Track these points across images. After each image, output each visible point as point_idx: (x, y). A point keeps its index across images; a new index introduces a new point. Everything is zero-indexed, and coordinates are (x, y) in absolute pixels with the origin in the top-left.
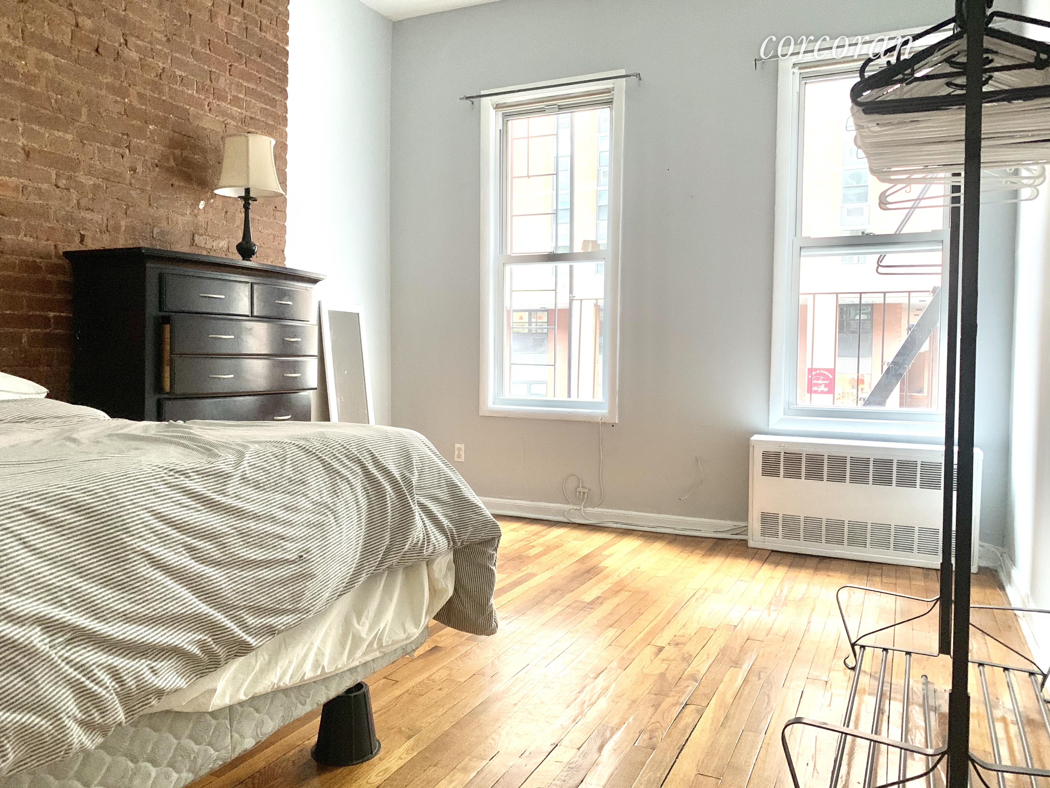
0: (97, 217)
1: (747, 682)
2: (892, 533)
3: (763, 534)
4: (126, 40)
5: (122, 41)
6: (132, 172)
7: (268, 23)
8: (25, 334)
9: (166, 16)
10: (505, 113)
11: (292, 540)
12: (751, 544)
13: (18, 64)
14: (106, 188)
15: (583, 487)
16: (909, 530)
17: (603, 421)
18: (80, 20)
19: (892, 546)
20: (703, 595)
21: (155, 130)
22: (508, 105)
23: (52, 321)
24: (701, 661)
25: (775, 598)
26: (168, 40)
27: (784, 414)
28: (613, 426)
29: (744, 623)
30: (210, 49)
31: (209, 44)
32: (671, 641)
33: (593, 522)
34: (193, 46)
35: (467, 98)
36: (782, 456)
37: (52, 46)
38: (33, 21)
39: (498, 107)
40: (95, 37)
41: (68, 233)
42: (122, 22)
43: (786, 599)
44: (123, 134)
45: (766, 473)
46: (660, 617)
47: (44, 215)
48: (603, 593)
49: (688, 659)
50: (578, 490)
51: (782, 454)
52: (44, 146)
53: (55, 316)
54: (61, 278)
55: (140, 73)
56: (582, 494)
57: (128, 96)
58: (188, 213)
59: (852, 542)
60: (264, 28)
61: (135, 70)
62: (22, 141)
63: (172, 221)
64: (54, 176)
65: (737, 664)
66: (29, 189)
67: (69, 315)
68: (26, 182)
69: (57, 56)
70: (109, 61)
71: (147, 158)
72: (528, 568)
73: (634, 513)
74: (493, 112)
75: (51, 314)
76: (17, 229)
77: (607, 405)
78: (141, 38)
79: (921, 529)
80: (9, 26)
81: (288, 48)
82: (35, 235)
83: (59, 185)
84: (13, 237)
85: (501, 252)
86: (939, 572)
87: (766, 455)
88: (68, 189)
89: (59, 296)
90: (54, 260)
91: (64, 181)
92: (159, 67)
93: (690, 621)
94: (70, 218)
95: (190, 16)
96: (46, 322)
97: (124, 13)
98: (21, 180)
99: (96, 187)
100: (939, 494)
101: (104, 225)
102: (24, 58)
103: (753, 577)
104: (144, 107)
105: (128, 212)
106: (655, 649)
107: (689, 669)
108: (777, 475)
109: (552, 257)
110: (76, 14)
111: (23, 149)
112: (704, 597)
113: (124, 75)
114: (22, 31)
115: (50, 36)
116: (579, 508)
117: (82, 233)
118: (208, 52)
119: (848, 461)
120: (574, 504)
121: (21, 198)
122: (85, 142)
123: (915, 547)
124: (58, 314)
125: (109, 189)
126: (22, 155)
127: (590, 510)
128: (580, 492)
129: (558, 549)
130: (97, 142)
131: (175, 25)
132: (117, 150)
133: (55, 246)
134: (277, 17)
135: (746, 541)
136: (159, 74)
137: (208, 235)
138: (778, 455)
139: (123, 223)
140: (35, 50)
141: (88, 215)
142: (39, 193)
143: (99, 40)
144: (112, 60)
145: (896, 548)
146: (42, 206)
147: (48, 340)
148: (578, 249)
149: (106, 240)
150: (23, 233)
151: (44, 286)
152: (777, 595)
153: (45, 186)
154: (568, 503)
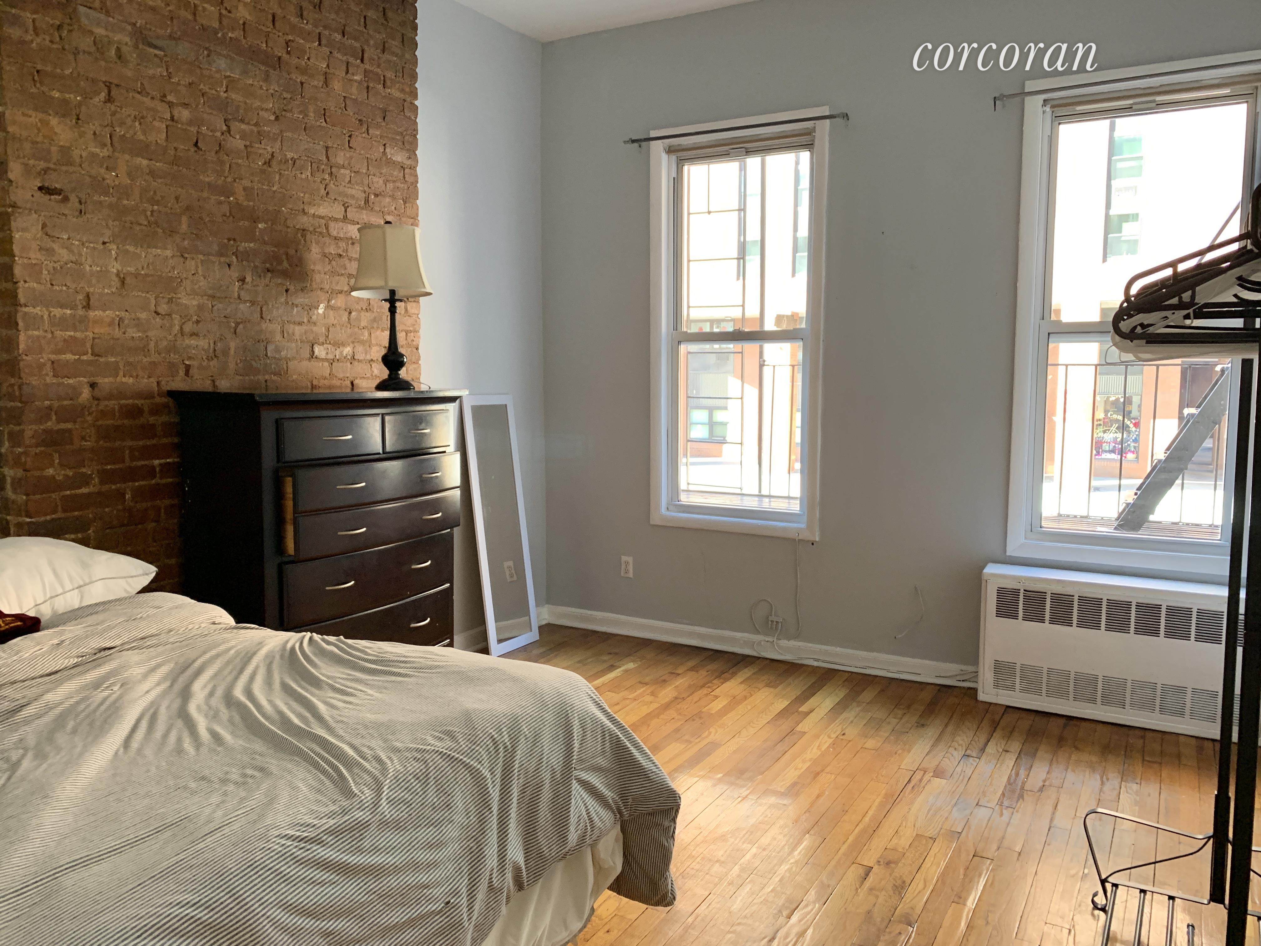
0: (203, 343)
1: (972, 927)
2: (1159, 693)
3: (996, 686)
4: (228, 127)
5: (225, 128)
6: (241, 283)
7: (393, 77)
8: (129, 490)
9: (274, 90)
10: (680, 157)
11: (438, 884)
12: (982, 697)
13: (107, 176)
14: (213, 306)
15: (776, 615)
16: (1181, 690)
17: (800, 537)
18: (176, 113)
19: (1157, 709)
20: (921, 780)
21: (265, 228)
22: (684, 147)
23: (157, 469)
24: (916, 892)
25: (1008, 786)
26: (277, 118)
27: (1026, 538)
28: (813, 544)
29: (970, 828)
30: (325, 121)
31: (324, 115)
32: (880, 858)
33: (790, 658)
34: (306, 121)
35: (633, 141)
36: (1021, 595)
37: (143, 150)
38: (122, 124)
39: (670, 151)
40: (194, 129)
41: (172, 366)
42: (223, 106)
43: (1022, 788)
44: (229, 240)
45: (1000, 613)
46: (867, 819)
47: (145, 350)
48: (799, 777)
49: (900, 888)
50: (770, 618)
51: (1022, 591)
52: (140, 269)
53: (161, 465)
54: (165, 418)
55: (247, 163)
56: (775, 623)
57: (233, 194)
58: (305, 320)
59: (1107, 701)
60: (388, 83)
61: (240, 161)
62: (114, 267)
63: (288, 333)
64: (153, 302)
65: (960, 898)
66: (126, 322)
67: (176, 460)
68: (123, 314)
69: (151, 160)
70: (211, 156)
71: (257, 264)
72: (710, 733)
73: (838, 649)
74: (664, 156)
75: (156, 462)
76: (114, 370)
77: (805, 519)
78: (246, 122)
79: (1194, 690)
80: (95, 134)
81: (416, 103)
82: (135, 374)
83: (160, 310)
84: (111, 379)
85: (676, 328)
86: (1218, 746)
87: (1001, 592)
88: (169, 315)
89: (165, 440)
90: (158, 400)
91: (165, 306)
92: (268, 152)
93: (904, 824)
94: (172, 348)
95: (302, 83)
96: (151, 472)
97: (225, 95)
98: (117, 313)
99: (200, 307)
100: (1220, 650)
101: (211, 351)
102: (114, 169)
103: (983, 750)
104: (251, 203)
105: (237, 331)
106: (861, 871)
107: (901, 906)
108: (1016, 617)
109: (738, 336)
110: (171, 105)
111: (118, 275)
112: (923, 784)
113: (227, 169)
114: (110, 137)
115: (142, 137)
116: (771, 639)
117: (187, 363)
118: (324, 124)
119: (1104, 604)
120: (766, 635)
121: (117, 333)
122: (186, 255)
123: (1187, 711)
124: (163, 461)
125: (215, 308)
126: (116, 282)
127: (784, 643)
128: (772, 621)
129: (746, 702)
130: (200, 254)
131: (285, 98)
132: (222, 259)
133: (158, 383)
134: (403, 68)
135: (975, 690)
136: (268, 161)
137: (330, 343)
138: (1016, 592)
139: (232, 345)
140: (127, 157)
141: (193, 342)
142: (138, 324)
143: (198, 132)
144: (213, 153)
145: (1162, 710)
146: (141, 339)
147: (155, 492)
148: (770, 326)
149: (214, 367)
150: (121, 373)
151: (148, 431)
152: (1012, 781)
153: (143, 316)
154: (758, 632)
